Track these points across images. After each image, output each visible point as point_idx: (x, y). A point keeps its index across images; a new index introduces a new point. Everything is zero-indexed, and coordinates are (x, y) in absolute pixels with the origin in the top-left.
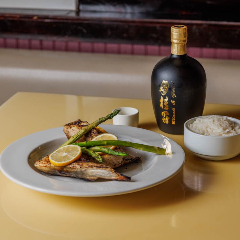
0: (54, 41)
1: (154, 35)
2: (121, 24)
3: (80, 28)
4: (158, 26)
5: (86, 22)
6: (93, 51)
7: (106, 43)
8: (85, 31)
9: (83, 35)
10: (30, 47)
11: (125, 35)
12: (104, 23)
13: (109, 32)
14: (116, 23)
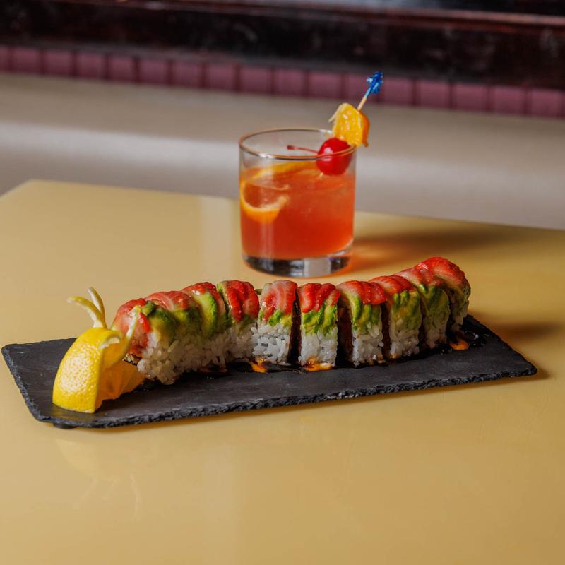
0: (170, 63)
1: (438, 54)
2: (349, 20)
3: (238, 27)
4: (448, 29)
5: (255, 12)
6: (272, 91)
7: (307, 72)
8: (252, 36)
9: (249, 49)
10: (108, 76)
11: (359, 51)
12: (305, 16)
13: (317, 42)
14: (335, 18)
